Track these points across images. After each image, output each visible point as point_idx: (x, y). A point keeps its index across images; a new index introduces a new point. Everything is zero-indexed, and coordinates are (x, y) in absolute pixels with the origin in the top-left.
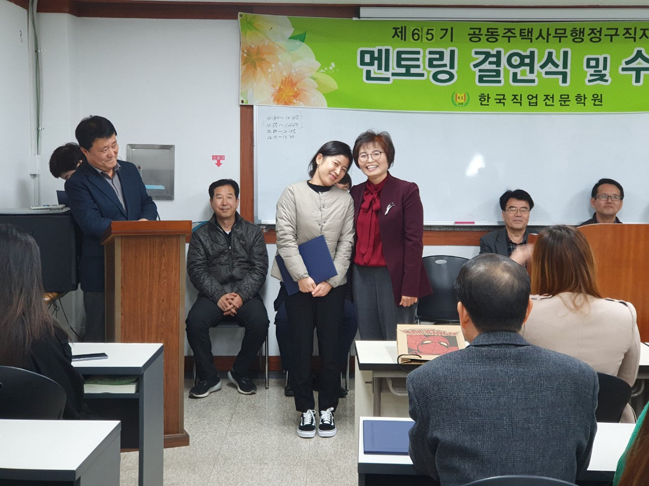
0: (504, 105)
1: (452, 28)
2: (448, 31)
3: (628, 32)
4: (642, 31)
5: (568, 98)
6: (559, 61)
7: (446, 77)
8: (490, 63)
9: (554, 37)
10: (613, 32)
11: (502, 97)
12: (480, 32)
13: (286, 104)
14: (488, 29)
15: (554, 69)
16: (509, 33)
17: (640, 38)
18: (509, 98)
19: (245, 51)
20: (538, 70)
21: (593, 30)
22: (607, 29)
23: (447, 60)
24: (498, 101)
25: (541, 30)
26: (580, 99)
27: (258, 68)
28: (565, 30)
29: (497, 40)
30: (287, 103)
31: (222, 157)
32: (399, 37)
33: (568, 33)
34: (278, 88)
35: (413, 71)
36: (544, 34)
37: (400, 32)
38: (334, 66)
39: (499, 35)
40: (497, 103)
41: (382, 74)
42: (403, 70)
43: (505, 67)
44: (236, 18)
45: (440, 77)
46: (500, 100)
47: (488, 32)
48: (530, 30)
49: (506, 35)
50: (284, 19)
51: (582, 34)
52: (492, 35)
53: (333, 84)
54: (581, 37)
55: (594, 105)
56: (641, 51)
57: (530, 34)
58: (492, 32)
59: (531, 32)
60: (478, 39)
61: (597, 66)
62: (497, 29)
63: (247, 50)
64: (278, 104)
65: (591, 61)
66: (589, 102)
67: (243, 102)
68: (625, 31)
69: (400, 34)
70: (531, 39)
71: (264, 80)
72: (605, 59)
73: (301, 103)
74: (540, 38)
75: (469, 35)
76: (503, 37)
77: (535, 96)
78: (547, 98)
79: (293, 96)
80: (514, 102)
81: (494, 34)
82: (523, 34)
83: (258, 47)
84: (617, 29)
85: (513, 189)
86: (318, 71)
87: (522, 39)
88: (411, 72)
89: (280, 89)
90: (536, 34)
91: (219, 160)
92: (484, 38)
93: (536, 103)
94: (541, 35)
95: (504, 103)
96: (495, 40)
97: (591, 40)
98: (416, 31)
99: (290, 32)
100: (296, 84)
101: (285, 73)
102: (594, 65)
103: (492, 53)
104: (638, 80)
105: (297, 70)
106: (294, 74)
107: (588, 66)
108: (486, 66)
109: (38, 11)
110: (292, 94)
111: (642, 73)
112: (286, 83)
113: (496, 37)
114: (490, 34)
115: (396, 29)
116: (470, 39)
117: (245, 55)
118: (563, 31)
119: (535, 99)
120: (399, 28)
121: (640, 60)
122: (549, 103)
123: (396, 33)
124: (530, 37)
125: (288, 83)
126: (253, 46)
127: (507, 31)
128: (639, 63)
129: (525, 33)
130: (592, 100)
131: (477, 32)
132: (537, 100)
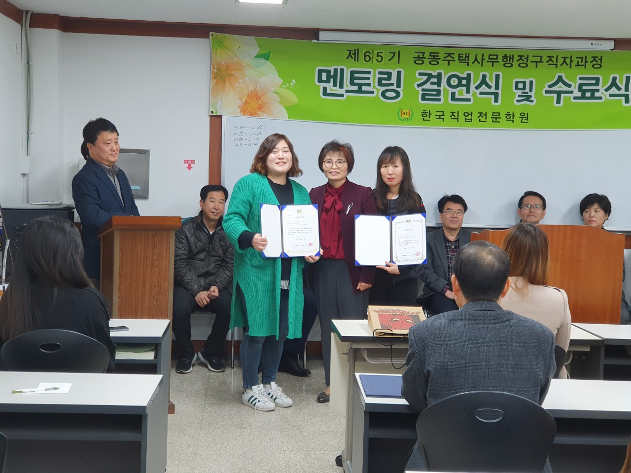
0: (443, 121)
1: (399, 52)
2: (396, 54)
3: (550, 60)
4: (563, 59)
5: (499, 115)
6: (492, 82)
7: (393, 94)
8: (432, 83)
9: (487, 62)
10: (538, 59)
11: (441, 114)
12: (423, 55)
14: (431, 53)
15: (487, 90)
16: (449, 57)
17: (561, 65)
18: (448, 114)
19: (216, 67)
20: (473, 91)
21: (521, 57)
22: (533, 56)
23: (394, 80)
24: (438, 117)
25: (476, 55)
26: (510, 117)
27: (227, 83)
28: (497, 56)
29: (438, 63)
30: (252, 114)
31: (193, 162)
32: (352, 58)
33: (500, 59)
34: (244, 101)
35: (364, 88)
36: (479, 59)
37: (353, 54)
38: (295, 83)
39: (440, 59)
40: (437, 118)
41: (337, 90)
42: (356, 88)
43: (444, 86)
44: (208, 37)
45: (388, 94)
46: (440, 116)
47: (430, 55)
48: (467, 55)
49: (446, 59)
50: (251, 39)
51: (511, 60)
52: (434, 58)
53: (293, 98)
54: (511, 62)
55: (522, 122)
56: (561, 76)
57: (467, 58)
58: (434, 56)
59: (468, 57)
60: (421, 62)
61: (524, 88)
62: (439, 53)
63: (217, 66)
64: (244, 115)
65: (519, 84)
66: (517, 119)
67: (212, 112)
68: (549, 58)
69: (353, 56)
70: (468, 63)
71: (232, 93)
72: (531, 82)
73: (265, 115)
74: (476, 62)
75: (414, 58)
76: (443, 60)
77: (470, 113)
78: (481, 115)
79: (258, 108)
80: (452, 119)
81: (436, 57)
82: (460, 58)
83: (228, 64)
84: (541, 57)
85: (450, 195)
86: (280, 87)
87: (460, 62)
88: (363, 90)
89: (246, 101)
90: (472, 59)
91: (189, 164)
92: (427, 61)
93: (471, 119)
94: (476, 59)
95: (443, 119)
96: (436, 63)
97: (519, 65)
98: (368, 54)
99: (256, 51)
100: (260, 97)
101: (251, 88)
102: (522, 87)
103: (433, 75)
104: (558, 102)
105: (262, 85)
106: (259, 89)
107: (517, 88)
108: (428, 86)
109: (31, 26)
110: (257, 106)
111: (563, 95)
112: (252, 96)
113: (438, 60)
114: (433, 57)
115: (350, 51)
116: (415, 62)
117: (215, 70)
118: (495, 57)
119: (470, 116)
120: (352, 51)
121: (560, 84)
122: (483, 119)
123: (350, 55)
124: (467, 61)
125: (253, 96)
126: (223, 63)
127: (447, 55)
128: (560, 87)
129: (462, 57)
130: (520, 118)
131: (421, 55)
132: (472, 116)
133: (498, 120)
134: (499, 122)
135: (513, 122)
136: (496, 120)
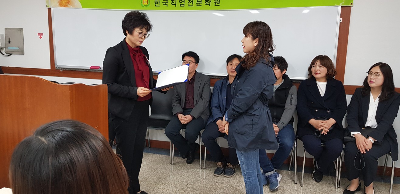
0: (167, 6)
5: (201, 1)
13: (65, 6)
18: (170, 2)
26: (208, 2)
31: (42, 34)
40: (163, 5)
46: (165, 3)
55: (215, 5)
64: (61, 7)
67: (48, 6)
73: (71, 6)
77: (183, 0)
78: (190, 2)
79: (67, 2)
80: (172, 5)
91: (41, 35)
93: (184, 4)
133: (200, 4)
135: (210, 6)
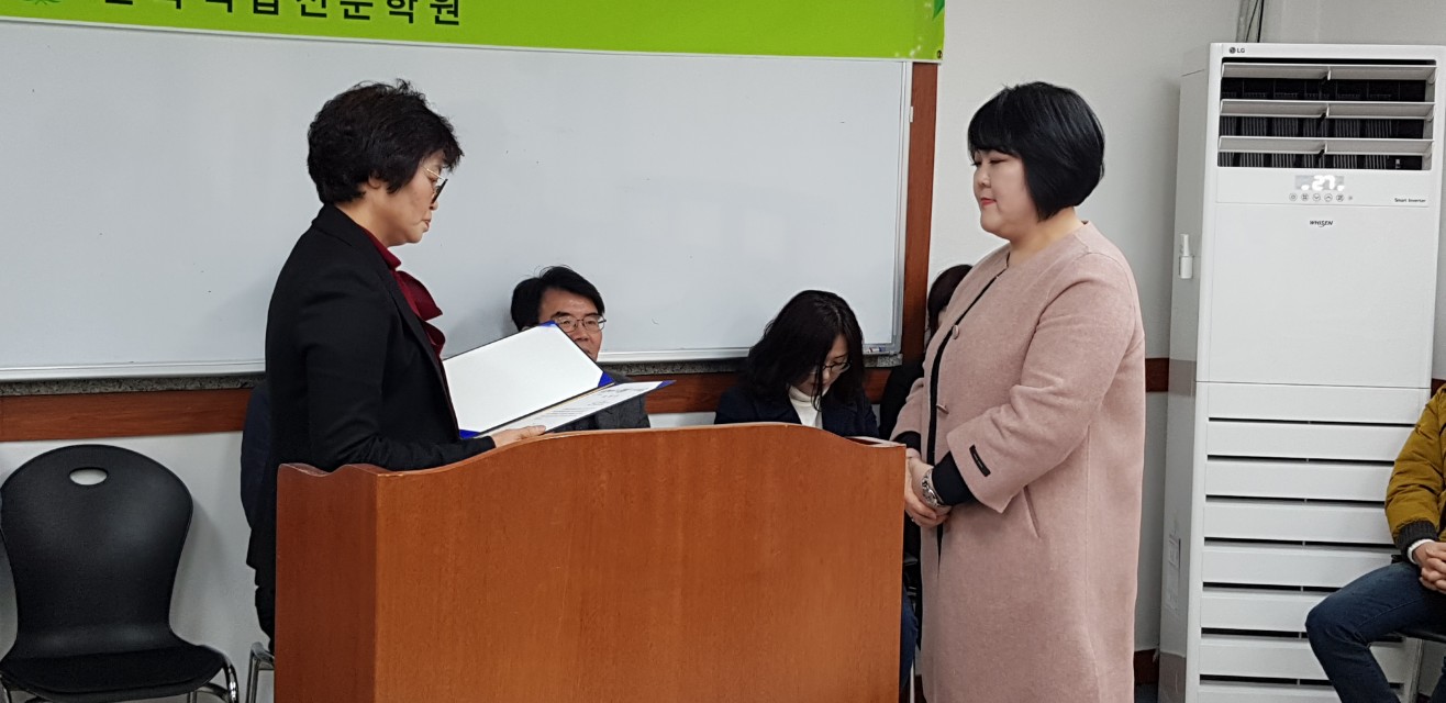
26: (401, 2)
66: (424, 11)
93: (276, 5)
130: (432, 6)
133: (363, 11)
134: (367, 18)
135: (411, 21)
136: (357, 10)
